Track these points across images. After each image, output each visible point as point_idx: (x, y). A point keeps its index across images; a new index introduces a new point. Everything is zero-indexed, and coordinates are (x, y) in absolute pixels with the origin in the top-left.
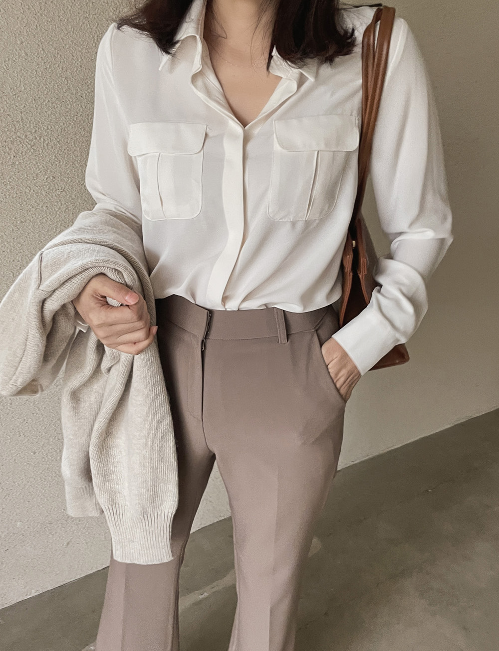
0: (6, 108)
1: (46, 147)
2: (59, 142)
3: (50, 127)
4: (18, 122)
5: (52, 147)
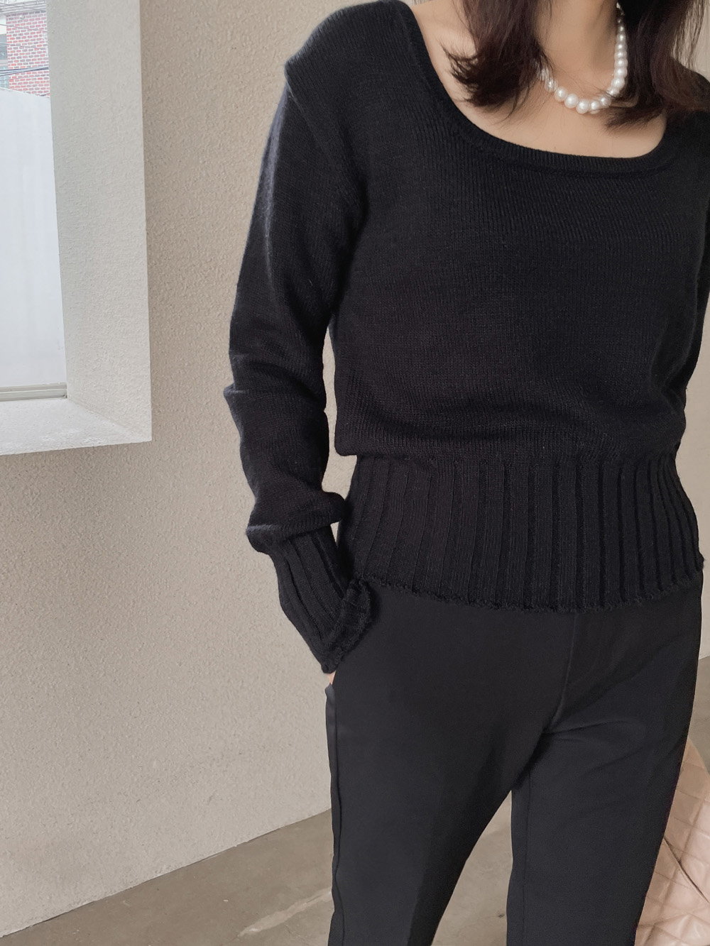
1: (220, 279)
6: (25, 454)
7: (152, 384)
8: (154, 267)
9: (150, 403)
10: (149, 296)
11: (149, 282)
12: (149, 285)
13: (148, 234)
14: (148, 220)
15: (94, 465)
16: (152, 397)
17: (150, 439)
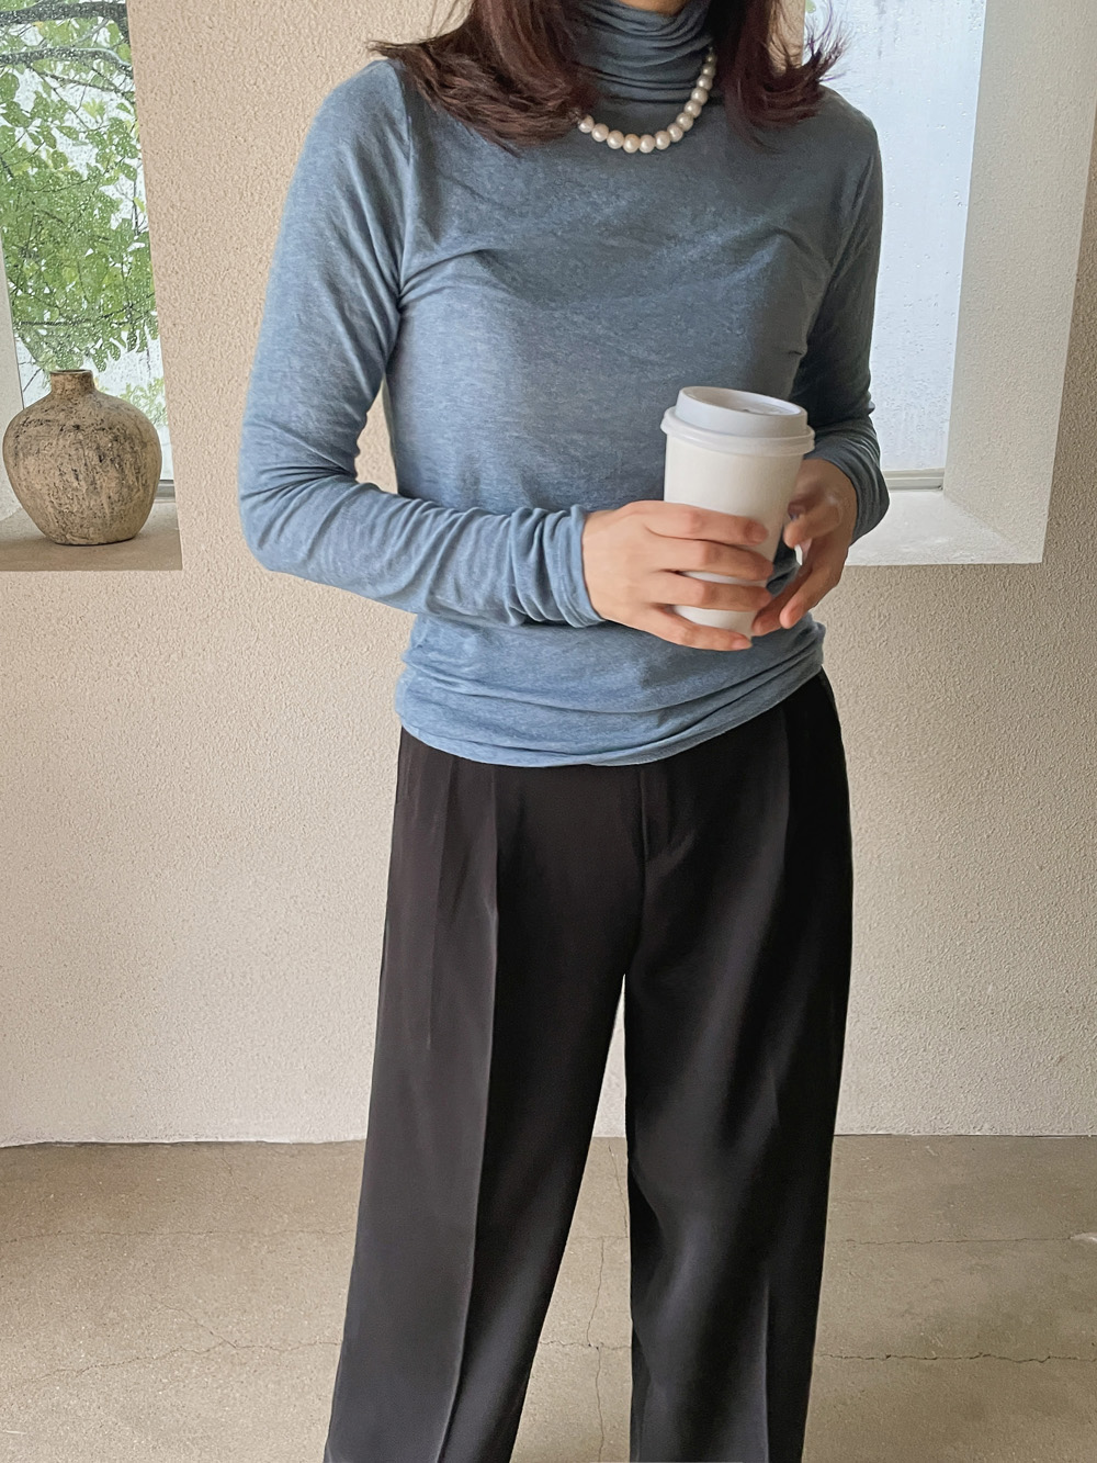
6: (879, 567)
7: (1054, 486)
8: (1081, 325)
9: (1046, 512)
10: (1068, 364)
11: (1070, 347)
12: (1069, 351)
13: (1078, 280)
14: (1081, 261)
15: (961, 588)
16: (1051, 503)
17: (1038, 559)
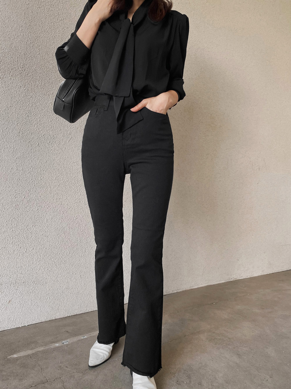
0: (11, 54)
2: (32, 75)
3: (29, 67)
4: (16, 61)
5: (29, 76)
